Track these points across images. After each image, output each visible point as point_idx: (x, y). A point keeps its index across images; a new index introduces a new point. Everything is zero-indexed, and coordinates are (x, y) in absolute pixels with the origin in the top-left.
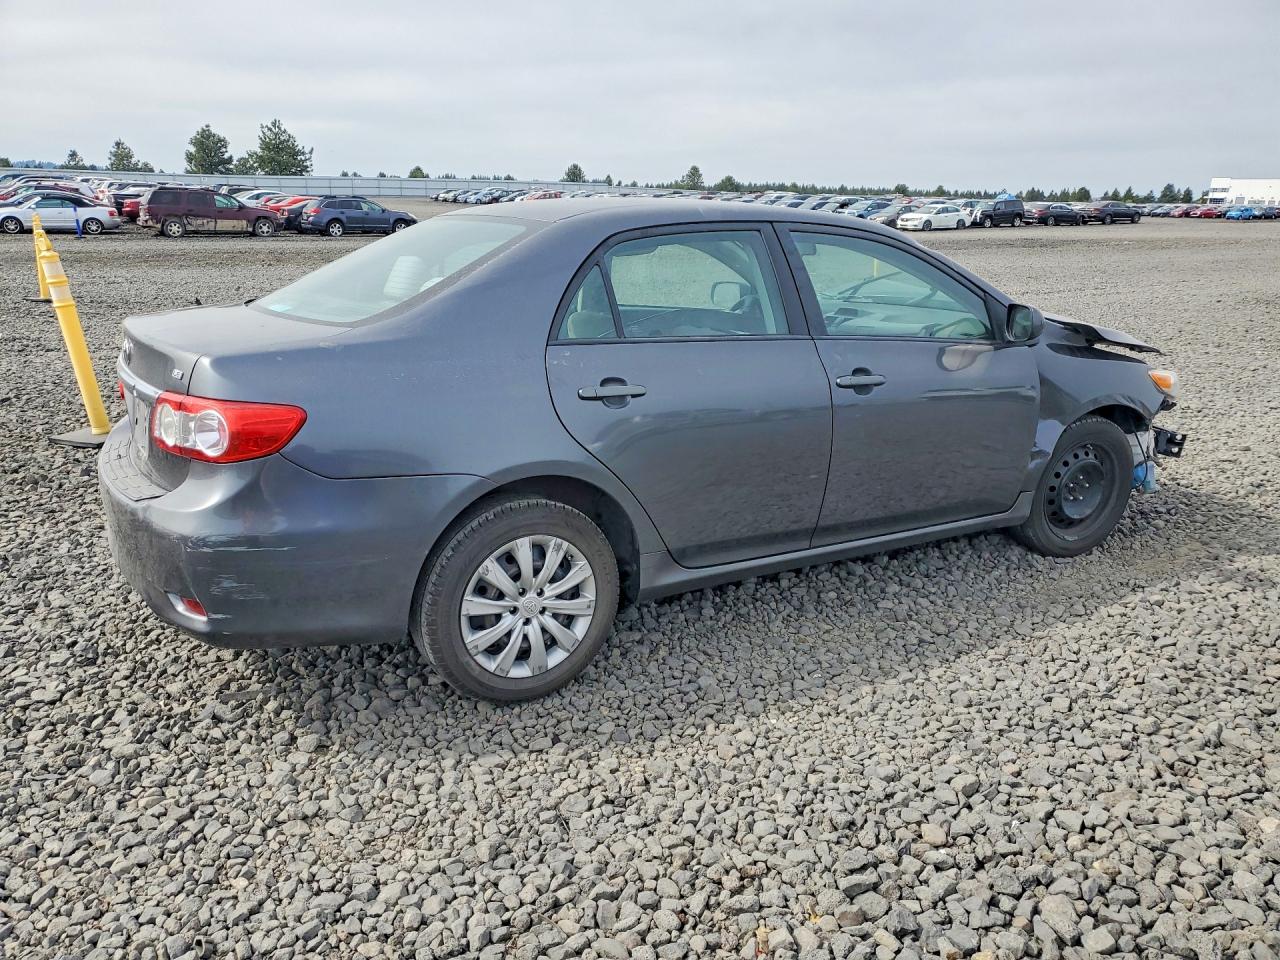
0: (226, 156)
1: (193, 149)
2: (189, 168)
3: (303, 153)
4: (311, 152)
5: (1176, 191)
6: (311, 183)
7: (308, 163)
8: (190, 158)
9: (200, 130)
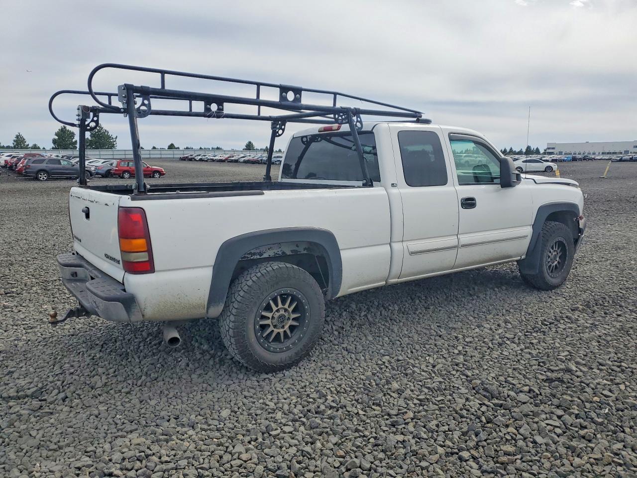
0: (74, 140)
1: (57, 138)
2: (54, 147)
3: (113, 138)
4: (117, 137)
5: (532, 149)
6: (115, 153)
7: (115, 143)
8: (54, 141)
9: (60, 128)
